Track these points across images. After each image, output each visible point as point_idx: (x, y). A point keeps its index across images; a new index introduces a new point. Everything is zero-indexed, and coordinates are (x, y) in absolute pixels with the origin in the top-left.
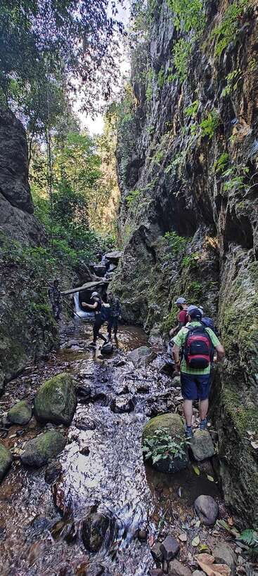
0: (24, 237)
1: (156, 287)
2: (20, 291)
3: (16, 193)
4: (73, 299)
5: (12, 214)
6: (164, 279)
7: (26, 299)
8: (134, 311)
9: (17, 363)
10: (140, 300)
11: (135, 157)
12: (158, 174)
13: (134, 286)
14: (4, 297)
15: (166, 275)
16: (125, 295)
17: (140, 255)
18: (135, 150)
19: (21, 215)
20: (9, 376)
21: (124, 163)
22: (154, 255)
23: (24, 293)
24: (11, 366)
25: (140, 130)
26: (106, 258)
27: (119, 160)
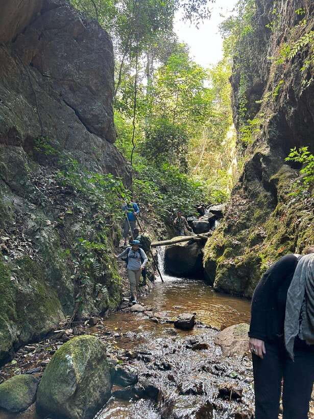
0: (98, 168)
1: (275, 239)
2: (71, 224)
3: (94, 116)
4: (156, 258)
5: (86, 140)
6: (288, 225)
7: (77, 235)
8: (240, 277)
9: (43, 320)
10: (251, 259)
11: (256, 80)
12: (282, 76)
13: (241, 240)
14: (46, 228)
15: (292, 218)
16: (228, 252)
17: (254, 195)
18: (257, 72)
19: (98, 143)
20: (25, 337)
21: (242, 91)
22: (274, 192)
23: (77, 227)
24: (33, 322)
25: (264, 45)
26: (211, 211)
27: (235, 87)
